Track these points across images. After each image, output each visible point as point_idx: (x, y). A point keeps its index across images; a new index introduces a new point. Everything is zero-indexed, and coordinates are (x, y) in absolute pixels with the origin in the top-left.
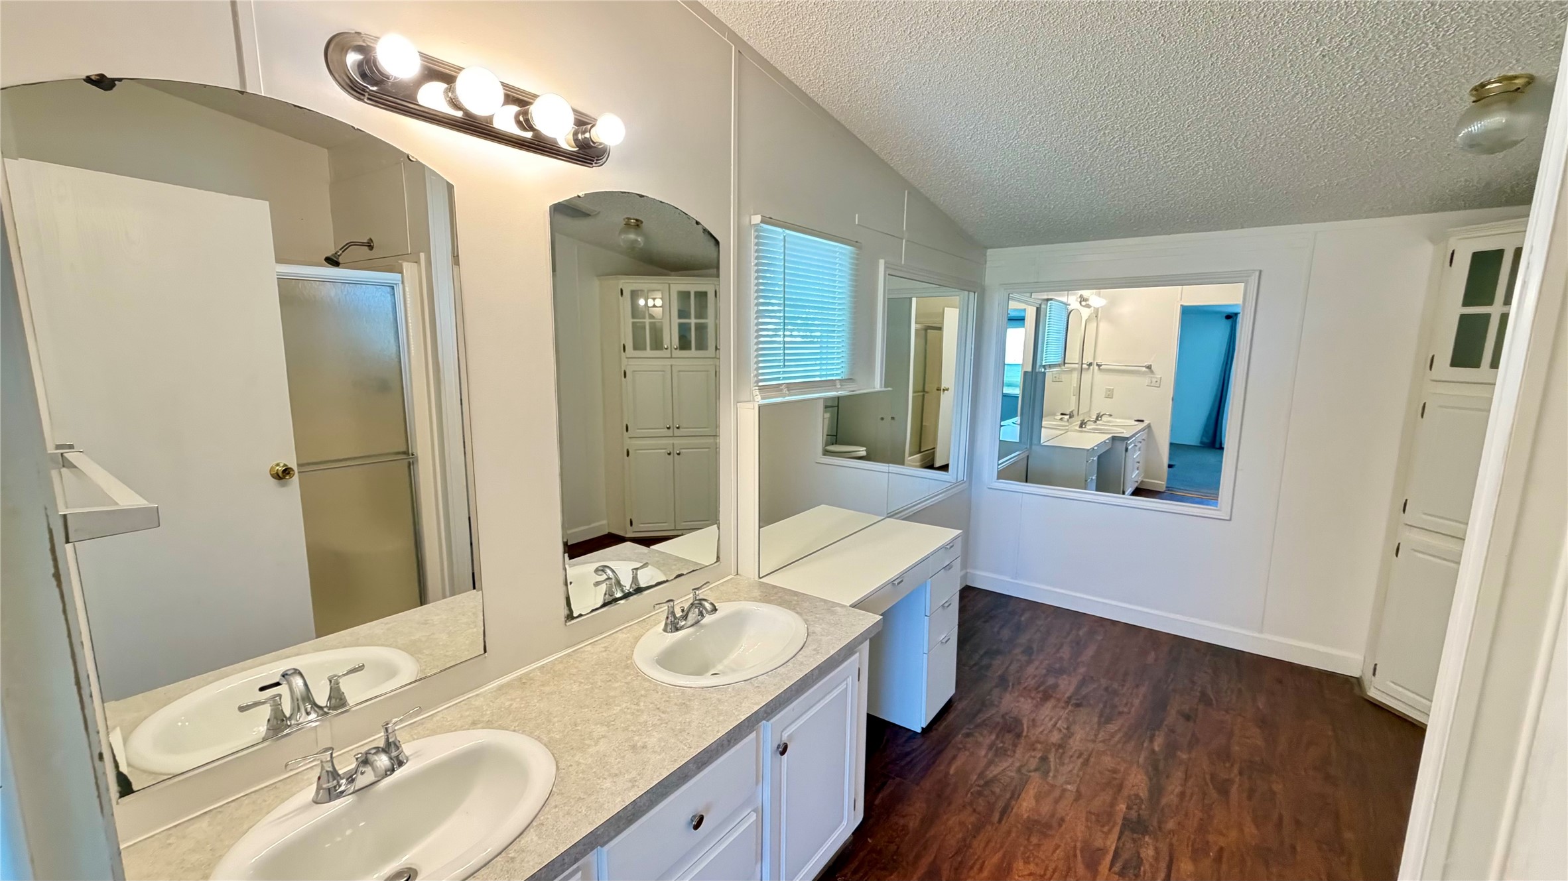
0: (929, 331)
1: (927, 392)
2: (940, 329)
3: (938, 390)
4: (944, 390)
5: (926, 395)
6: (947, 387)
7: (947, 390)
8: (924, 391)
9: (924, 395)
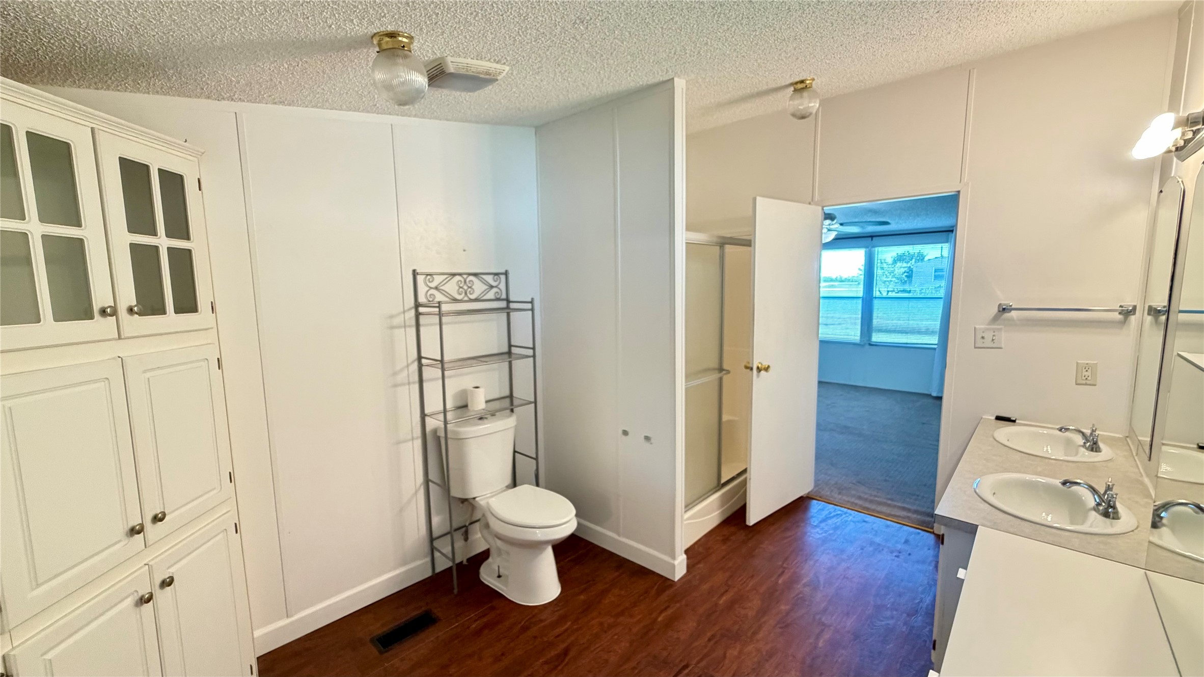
0: (727, 246)
1: (728, 372)
2: (748, 243)
3: (746, 367)
4: (759, 369)
5: (726, 378)
6: (765, 364)
7: (767, 369)
8: (721, 369)
9: (721, 379)
